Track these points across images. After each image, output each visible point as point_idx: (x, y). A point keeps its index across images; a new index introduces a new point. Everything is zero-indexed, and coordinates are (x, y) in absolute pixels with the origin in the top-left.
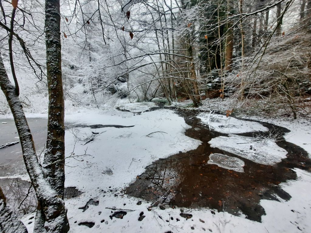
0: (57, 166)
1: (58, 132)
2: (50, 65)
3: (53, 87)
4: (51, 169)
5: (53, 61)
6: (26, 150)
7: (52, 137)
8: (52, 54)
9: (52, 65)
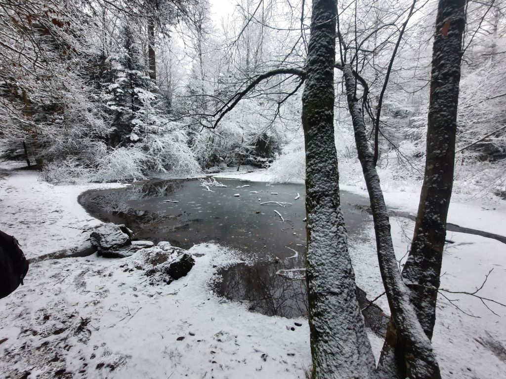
0: (426, 292)
1: (437, 233)
2: (439, 115)
3: (439, 154)
4: (417, 292)
5: (445, 108)
6: (384, 246)
7: (426, 240)
8: (445, 96)
9: (442, 115)
